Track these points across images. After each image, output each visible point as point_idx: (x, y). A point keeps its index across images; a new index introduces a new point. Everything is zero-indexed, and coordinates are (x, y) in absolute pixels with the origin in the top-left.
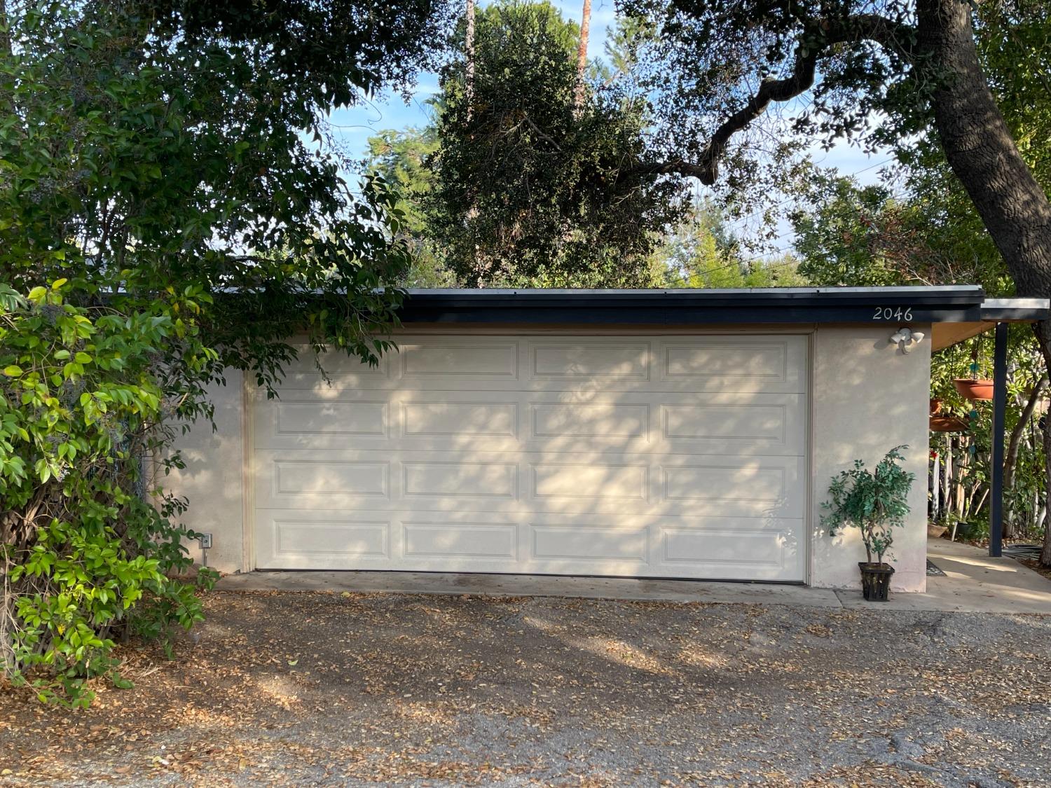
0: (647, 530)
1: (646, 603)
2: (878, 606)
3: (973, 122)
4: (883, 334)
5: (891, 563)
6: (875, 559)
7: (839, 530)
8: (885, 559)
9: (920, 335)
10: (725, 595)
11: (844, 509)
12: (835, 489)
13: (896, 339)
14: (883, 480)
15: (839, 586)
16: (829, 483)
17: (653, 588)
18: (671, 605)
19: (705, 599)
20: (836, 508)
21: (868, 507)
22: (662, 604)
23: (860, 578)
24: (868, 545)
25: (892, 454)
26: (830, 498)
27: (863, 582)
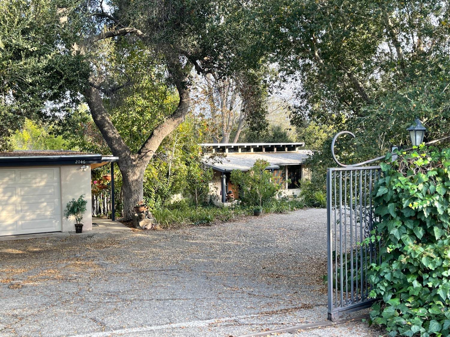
0: (16, 223)
1: (17, 240)
2: (79, 234)
3: (99, 114)
4: (79, 167)
5: (83, 224)
6: (78, 223)
7: (69, 217)
8: (81, 223)
9: (88, 167)
10: (38, 236)
11: (70, 211)
12: (68, 206)
13: (82, 168)
14: (79, 203)
15: (70, 231)
16: (66, 205)
17: (19, 237)
18: (24, 240)
19: (34, 238)
20: (68, 211)
21: (76, 210)
22: (22, 240)
23: (75, 228)
24: (76, 219)
25: (82, 196)
26: (67, 209)
27: (76, 229)
